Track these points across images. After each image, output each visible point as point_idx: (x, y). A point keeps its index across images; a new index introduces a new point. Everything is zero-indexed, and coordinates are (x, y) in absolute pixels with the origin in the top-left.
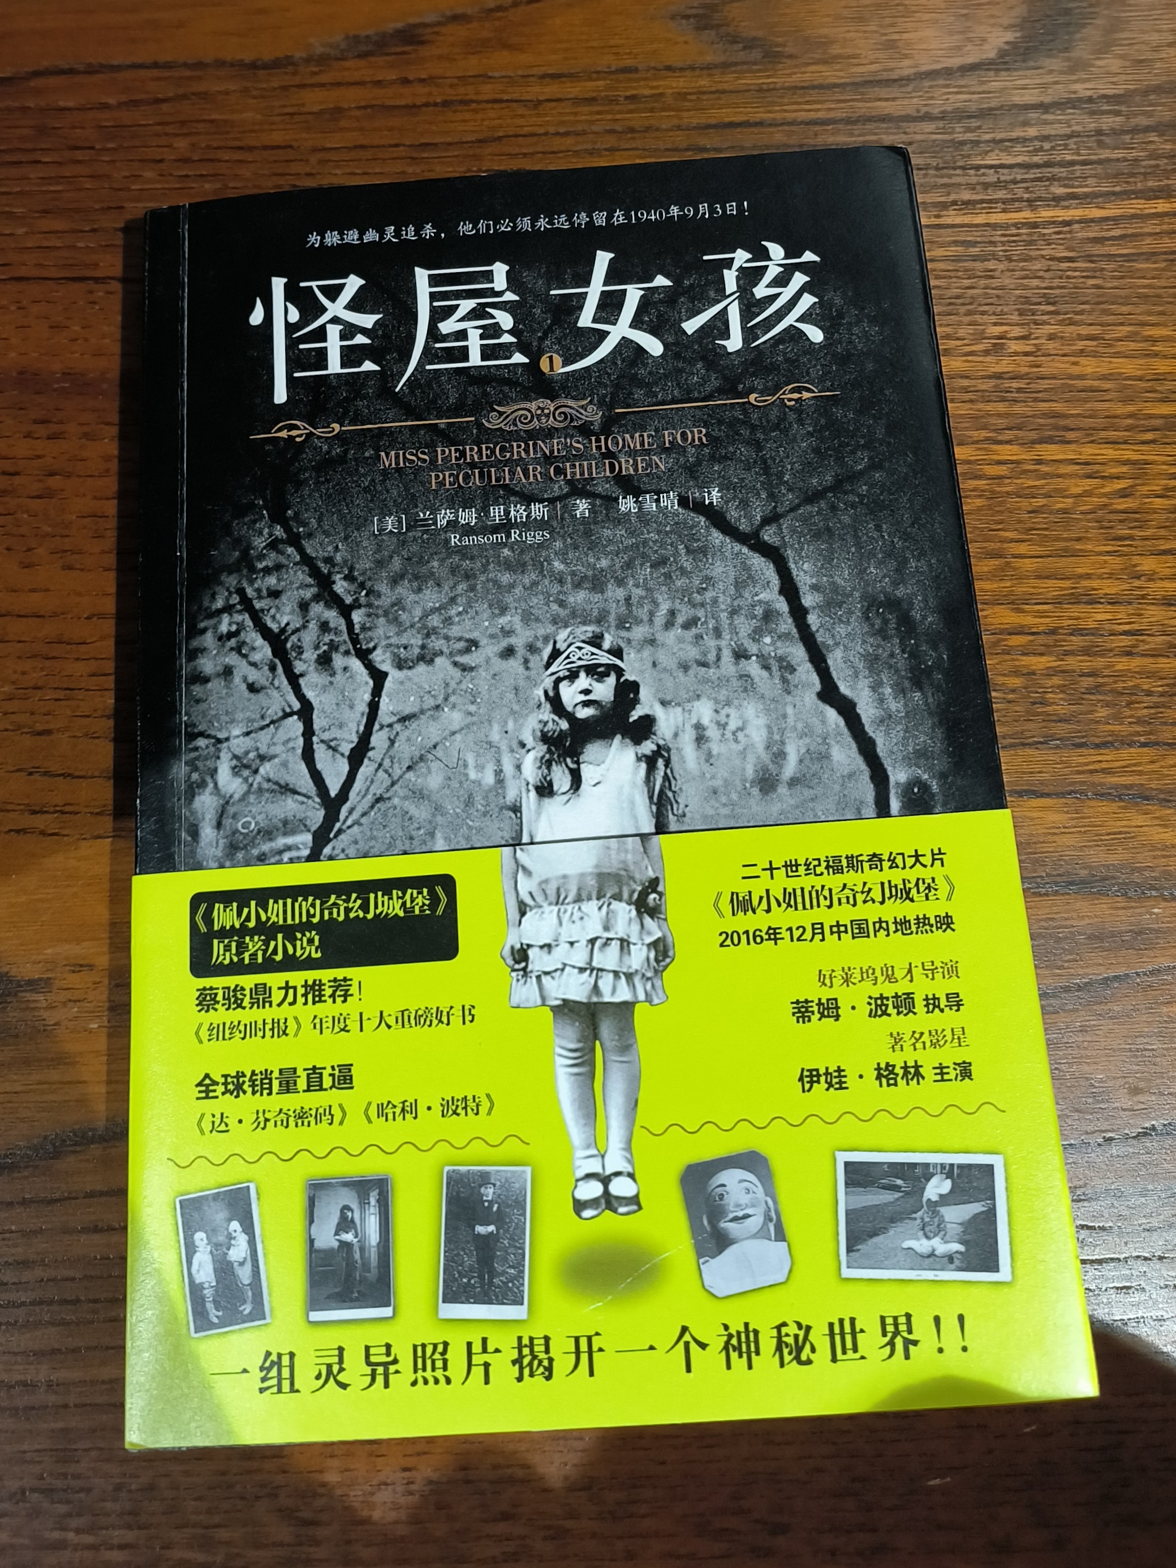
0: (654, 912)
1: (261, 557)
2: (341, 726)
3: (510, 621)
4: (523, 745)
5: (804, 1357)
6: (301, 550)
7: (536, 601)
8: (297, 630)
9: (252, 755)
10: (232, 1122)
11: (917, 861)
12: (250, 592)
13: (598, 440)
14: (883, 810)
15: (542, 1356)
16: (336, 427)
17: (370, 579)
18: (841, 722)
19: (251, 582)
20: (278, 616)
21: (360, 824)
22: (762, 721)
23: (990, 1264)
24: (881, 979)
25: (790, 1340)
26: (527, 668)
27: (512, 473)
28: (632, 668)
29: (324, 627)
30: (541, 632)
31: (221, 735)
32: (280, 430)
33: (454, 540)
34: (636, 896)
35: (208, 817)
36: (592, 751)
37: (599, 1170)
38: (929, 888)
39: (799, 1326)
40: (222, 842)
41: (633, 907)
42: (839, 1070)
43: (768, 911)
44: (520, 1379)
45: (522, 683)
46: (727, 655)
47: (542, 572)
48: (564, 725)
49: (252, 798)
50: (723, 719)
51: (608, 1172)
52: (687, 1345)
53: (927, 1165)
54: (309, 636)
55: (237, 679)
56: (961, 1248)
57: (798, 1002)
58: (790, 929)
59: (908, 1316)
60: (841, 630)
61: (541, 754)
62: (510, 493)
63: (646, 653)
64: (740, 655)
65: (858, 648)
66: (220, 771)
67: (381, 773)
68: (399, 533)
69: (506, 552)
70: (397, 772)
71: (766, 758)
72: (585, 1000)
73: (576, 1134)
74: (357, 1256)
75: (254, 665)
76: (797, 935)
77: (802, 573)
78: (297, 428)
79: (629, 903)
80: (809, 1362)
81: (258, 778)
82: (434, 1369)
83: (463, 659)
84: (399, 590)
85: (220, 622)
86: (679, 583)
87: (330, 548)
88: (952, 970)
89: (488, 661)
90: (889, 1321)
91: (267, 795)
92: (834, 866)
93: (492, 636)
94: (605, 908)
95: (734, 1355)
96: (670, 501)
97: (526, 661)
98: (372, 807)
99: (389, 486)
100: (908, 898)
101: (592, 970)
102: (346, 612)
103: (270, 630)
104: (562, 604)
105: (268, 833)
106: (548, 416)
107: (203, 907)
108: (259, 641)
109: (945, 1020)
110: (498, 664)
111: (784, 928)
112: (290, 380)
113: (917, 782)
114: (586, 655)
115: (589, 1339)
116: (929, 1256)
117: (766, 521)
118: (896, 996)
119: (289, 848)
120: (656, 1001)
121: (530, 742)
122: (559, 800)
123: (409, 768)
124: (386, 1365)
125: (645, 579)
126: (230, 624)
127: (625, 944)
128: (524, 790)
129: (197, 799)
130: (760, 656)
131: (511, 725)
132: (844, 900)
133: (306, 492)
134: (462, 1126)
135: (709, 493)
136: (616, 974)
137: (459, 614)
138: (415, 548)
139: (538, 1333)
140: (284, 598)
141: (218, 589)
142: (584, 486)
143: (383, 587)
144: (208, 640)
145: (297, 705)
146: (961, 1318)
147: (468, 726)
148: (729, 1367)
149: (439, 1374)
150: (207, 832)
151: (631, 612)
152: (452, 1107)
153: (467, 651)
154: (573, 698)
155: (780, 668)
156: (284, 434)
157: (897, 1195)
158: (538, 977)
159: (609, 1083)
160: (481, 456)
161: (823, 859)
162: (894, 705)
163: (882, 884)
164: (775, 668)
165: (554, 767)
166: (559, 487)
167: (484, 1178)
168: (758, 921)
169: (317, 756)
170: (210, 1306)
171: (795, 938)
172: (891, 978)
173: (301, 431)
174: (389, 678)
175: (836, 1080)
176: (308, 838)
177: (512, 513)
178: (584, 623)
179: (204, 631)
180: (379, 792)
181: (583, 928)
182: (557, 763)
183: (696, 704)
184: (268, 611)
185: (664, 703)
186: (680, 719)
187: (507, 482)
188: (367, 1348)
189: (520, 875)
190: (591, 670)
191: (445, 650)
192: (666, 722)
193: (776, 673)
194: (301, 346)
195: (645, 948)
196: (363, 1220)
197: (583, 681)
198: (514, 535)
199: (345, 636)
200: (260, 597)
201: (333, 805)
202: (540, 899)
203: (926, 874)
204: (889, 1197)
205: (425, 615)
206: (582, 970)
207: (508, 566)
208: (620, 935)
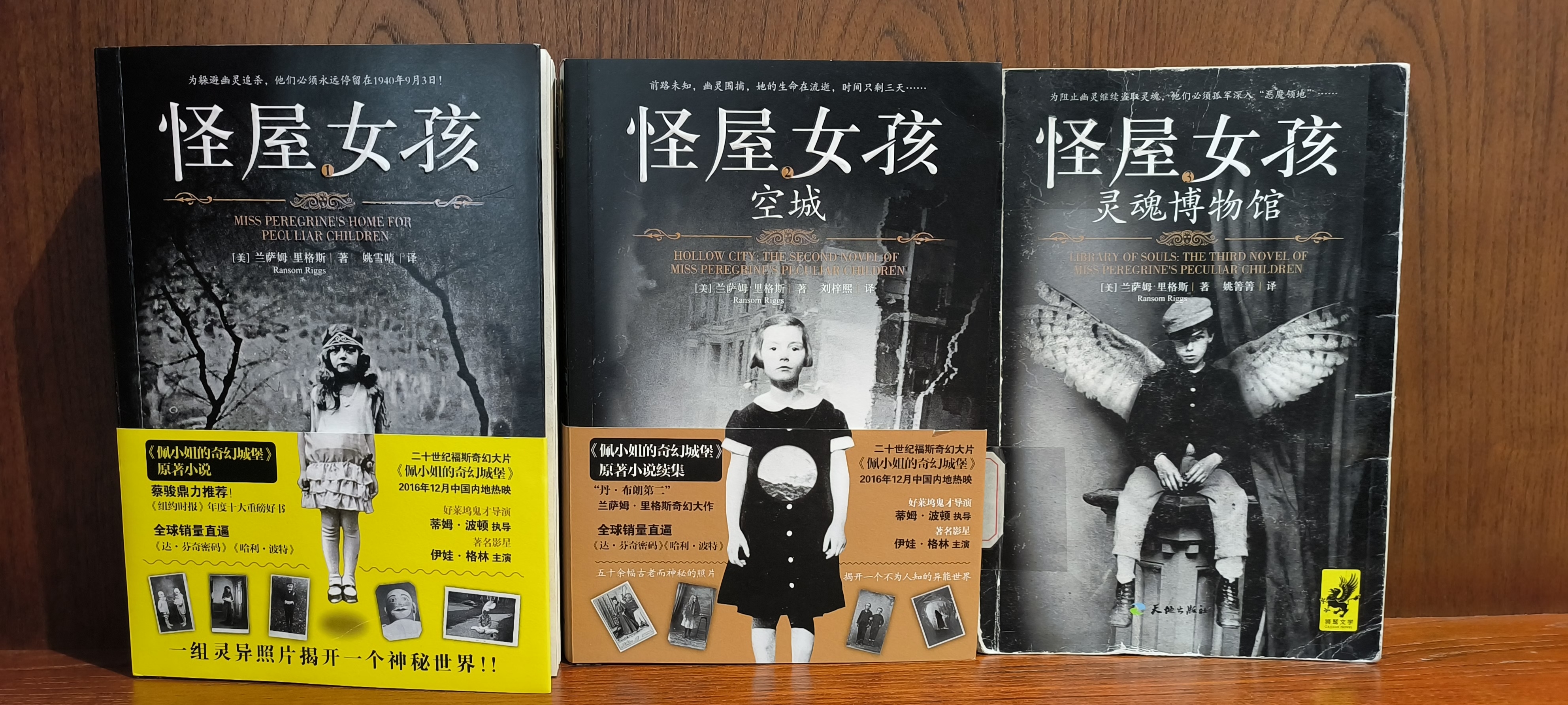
0: (370, 470)
1: (173, 270)
2: (219, 364)
3: (305, 318)
4: (311, 383)
5: (424, 667)
6: (194, 268)
7: (318, 308)
8: (194, 312)
9: (174, 375)
10: (173, 546)
11: (496, 459)
12: (168, 288)
13: (353, 219)
14: (484, 433)
15: (313, 656)
16: (210, 198)
17: (231, 288)
18: (468, 388)
19: (169, 284)
20: (184, 303)
21: (231, 415)
22: (429, 383)
23: (510, 639)
24: (473, 513)
25: (419, 661)
26: (314, 344)
27: (306, 235)
28: (367, 348)
29: (208, 311)
30: (321, 325)
31: (158, 363)
32: (179, 197)
33: (275, 270)
34: (361, 462)
35: (154, 404)
36: (346, 389)
37: (340, 583)
38: (500, 472)
39: (423, 655)
40: (161, 417)
41: (360, 467)
42: (450, 552)
43: (423, 475)
44: (303, 663)
45: (311, 351)
46: (414, 348)
47: (322, 292)
48: (332, 375)
49: (176, 397)
50: (410, 380)
51: (344, 584)
52: (375, 658)
53: (485, 596)
54: (201, 316)
55: (164, 335)
56: (497, 631)
57: (433, 519)
58: (433, 485)
59: (471, 656)
60: (472, 339)
61: (320, 389)
62: (304, 246)
63: (374, 341)
64: (421, 348)
65: (480, 351)
66: (158, 381)
67: (240, 390)
68: (246, 263)
69: (303, 279)
70: (248, 391)
71: (430, 402)
72: (336, 508)
73: (330, 567)
74: (233, 608)
75: (173, 328)
76: (436, 488)
77: (455, 306)
78: (189, 197)
79: (358, 465)
80: (426, 669)
81: (178, 387)
82: (266, 656)
83: (281, 336)
84: (247, 295)
85: (154, 303)
86: (392, 305)
87: (209, 268)
88: (507, 512)
89: (293, 337)
90: (462, 657)
91: (183, 396)
92: (456, 458)
93: (295, 325)
94: (346, 466)
95: (394, 664)
96: (390, 258)
97: (313, 340)
98: (236, 407)
99: (240, 236)
100: (490, 476)
101: (340, 494)
102: (219, 304)
103: (180, 310)
104: (332, 310)
105: (184, 415)
106: (325, 202)
107: (152, 447)
108: (175, 316)
109: (502, 534)
110: (299, 340)
111: (430, 484)
112: (184, 168)
113: (501, 423)
114: (344, 339)
115: (333, 651)
116: (482, 633)
117: (439, 275)
118: (480, 522)
119: (195, 423)
120: (368, 512)
121: (315, 382)
122: (329, 412)
123: (254, 389)
124: (246, 652)
125: (375, 302)
126: (159, 305)
127: (355, 484)
128: (312, 405)
129: (148, 394)
130: (431, 350)
131: (305, 373)
132: (459, 474)
133: (195, 235)
134: (278, 558)
135: (410, 256)
136: (351, 497)
137: (278, 311)
138: (254, 273)
139: (311, 647)
140: (187, 294)
141: (151, 285)
142: (345, 246)
143: (238, 293)
144: (148, 312)
145: (196, 352)
146: (494, 659)
147: (284, 371)
148: (392, 668)
149: (269, 658)
150: (154, 412)
151: (367, 318)
152: (274, 549)
153: (283, 331)
154: (337, 361)
155: (440, 357)
156: (182, 200)
157: (471, 607)
158: (315, 495)
159: (345, 546)
160: (289, 223)
161: (451, 453)
162: (495, 383)
163: (478, 469)
164: (437, 356)
165: (327, 396)
166: (331, 245)
167: (289, 581)
168: (418, 480)
169: (207, 379)
170: (167, 622)
171: (435, 489)
172: (477, 513)
173: (191, 199)
174: (243, 342)
175: (448, 556)
176: (205, 419)
177: (306, 258)
178: (344, 322)
179: (146, 307)
180: (240, 400)
181: (336, 474)
182: (329, 394)
183: (397, 371)
184: (179, 299)
185: (382, 369)
186: (389, 378)
187: (304, 239)
188: (238, 645)
189: (306, 446)
190: (346, 348)
191: (272, 330)
192: (383, 379)
193: (438, 360)
194: (189, 148)
195: (364, 487)
196: (235, 593)
197: (342, 353)
198: (307, 270)
199: (219, 318)
200: (174, 292)
201: (217, 404)
202: (316, 459)
203: (500, 466)
204: (467, 608)
205: (260, 311)
206: (335, 494)
207: (304, 287)
208: (354, 479)
